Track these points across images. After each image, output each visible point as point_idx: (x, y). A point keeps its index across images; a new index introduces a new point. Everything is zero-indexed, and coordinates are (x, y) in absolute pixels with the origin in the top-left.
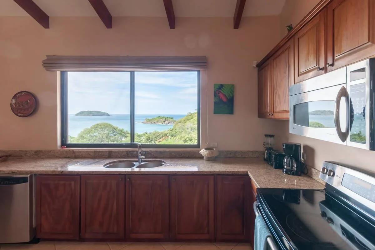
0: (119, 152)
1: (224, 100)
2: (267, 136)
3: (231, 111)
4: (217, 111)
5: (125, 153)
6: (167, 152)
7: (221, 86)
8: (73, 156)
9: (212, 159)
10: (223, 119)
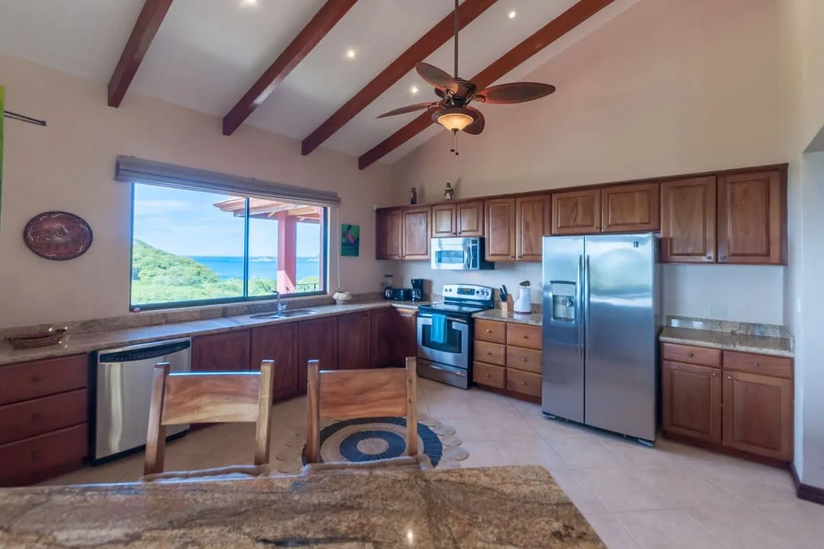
0: (238, 308)
1: (352, 241)
2: (386, 276)
3: (357, 254)
4: (344, 254)
5: (246, 308)
6: (297, 301)
7: (350, 227)
8: (164, 320)
9: (347, 302)
10: (351, 260)
